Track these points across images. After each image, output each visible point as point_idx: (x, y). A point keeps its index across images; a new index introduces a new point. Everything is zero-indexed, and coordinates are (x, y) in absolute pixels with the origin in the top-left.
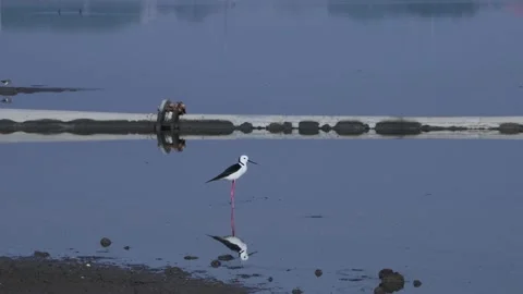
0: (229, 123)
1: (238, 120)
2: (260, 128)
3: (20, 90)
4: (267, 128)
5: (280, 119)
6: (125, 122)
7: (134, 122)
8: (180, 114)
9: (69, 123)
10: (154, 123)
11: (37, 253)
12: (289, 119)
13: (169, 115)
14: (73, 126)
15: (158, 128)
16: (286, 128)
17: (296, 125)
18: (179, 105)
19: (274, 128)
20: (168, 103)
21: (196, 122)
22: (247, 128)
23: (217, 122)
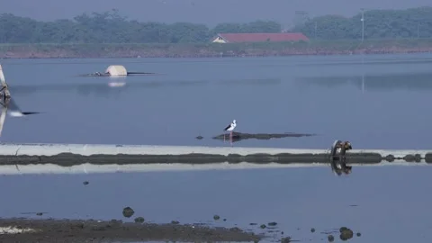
0: (378, 155)
1: (384, 153)
2: (399, 158)
3: (271, 136)
4: (404, 158)
5: (413, 152)
6: (311, 155)
7: (316, 155)
8: (347, 149)
9: (275, 156)
10: (329, 155)
11: (173, 222)
12: (419, 152)
13: (339, 150)
14: (277, 158)
15: (331, 158)
16: (417, 158)
17: (423, 156)
18: (346, 144)
19: (409, 158)
20: (339, 142)
21: (357, 154)
22: (391, 158)
23: (371, 154)
